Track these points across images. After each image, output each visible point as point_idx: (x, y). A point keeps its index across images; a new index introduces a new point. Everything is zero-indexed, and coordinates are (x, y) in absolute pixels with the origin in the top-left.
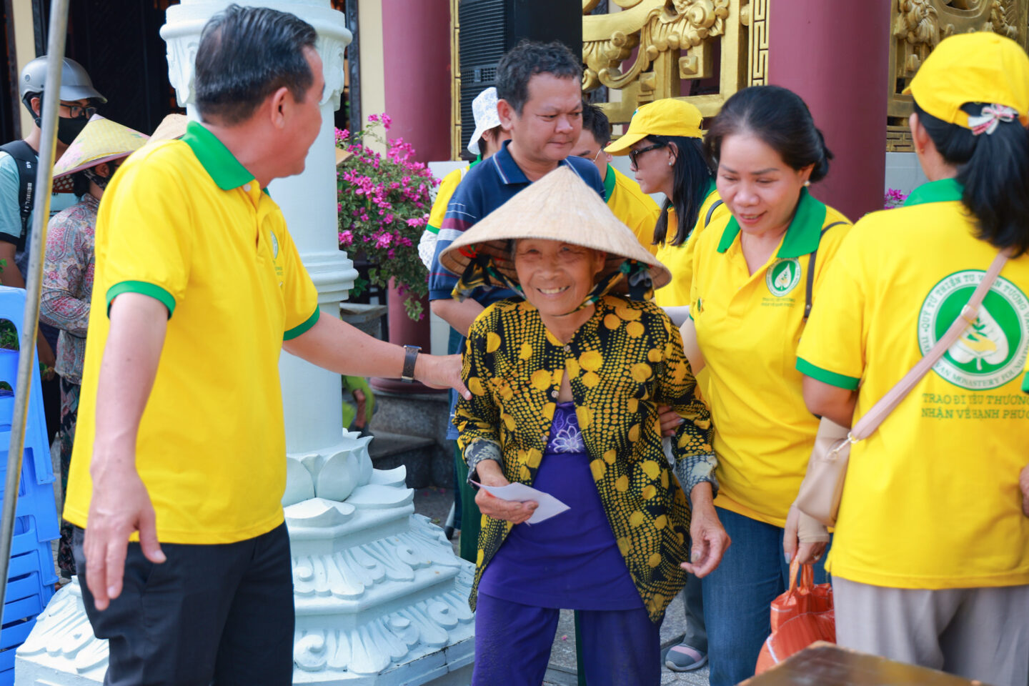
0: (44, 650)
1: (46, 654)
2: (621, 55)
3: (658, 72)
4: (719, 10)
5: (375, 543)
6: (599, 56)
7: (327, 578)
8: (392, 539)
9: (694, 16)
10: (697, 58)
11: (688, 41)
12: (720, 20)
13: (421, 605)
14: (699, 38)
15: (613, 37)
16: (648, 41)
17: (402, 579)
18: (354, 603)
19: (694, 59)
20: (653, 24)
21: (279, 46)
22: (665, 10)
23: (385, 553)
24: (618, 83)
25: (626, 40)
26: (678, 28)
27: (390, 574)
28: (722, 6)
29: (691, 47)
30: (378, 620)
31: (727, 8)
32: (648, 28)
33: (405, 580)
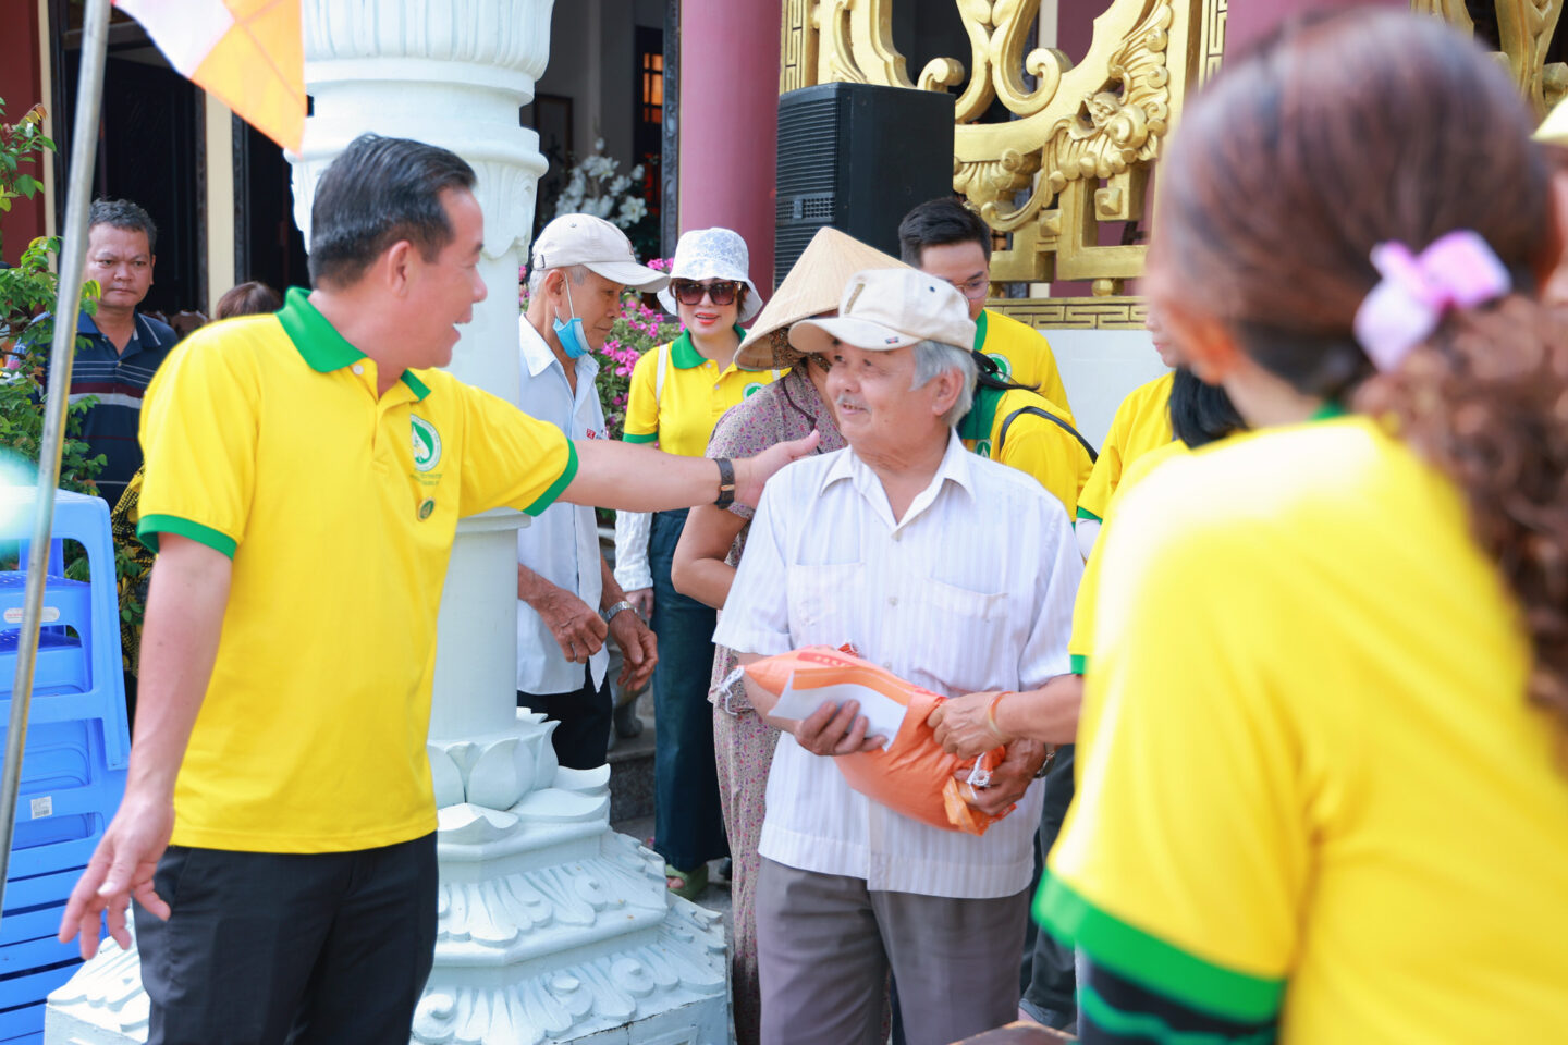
0: (83, 998)
1: (86, 1004)
2: (1013, 183)
3: (1065, 209)
4: (1154, 122)
5: (545, 871)
6: (983, 184)
7: (467, 914)
8: (571, 866)
9: (1116, 131)
10: (1121, 192)
11: (1108, 165)
12: (1154, 138)
13: (602, 962)
14: (1123, 163)
15: (1003, 157)
16: (1052, 165)
17: (575, 922)
18: (499, 953)
19: (1117, 192)
20: (1060, 141)
21: (400, 189)
22: (1078, 120)
23: (557, 885)
24: (1008, 223)
25: (1021, 161)
26: (1095, 147)
27: (559, 915)
28: (1157, 117)
29: (1113, 175)
30: (536, 979)
31: (1165, 121)
32: (1053, 145)
33: (580, 925)
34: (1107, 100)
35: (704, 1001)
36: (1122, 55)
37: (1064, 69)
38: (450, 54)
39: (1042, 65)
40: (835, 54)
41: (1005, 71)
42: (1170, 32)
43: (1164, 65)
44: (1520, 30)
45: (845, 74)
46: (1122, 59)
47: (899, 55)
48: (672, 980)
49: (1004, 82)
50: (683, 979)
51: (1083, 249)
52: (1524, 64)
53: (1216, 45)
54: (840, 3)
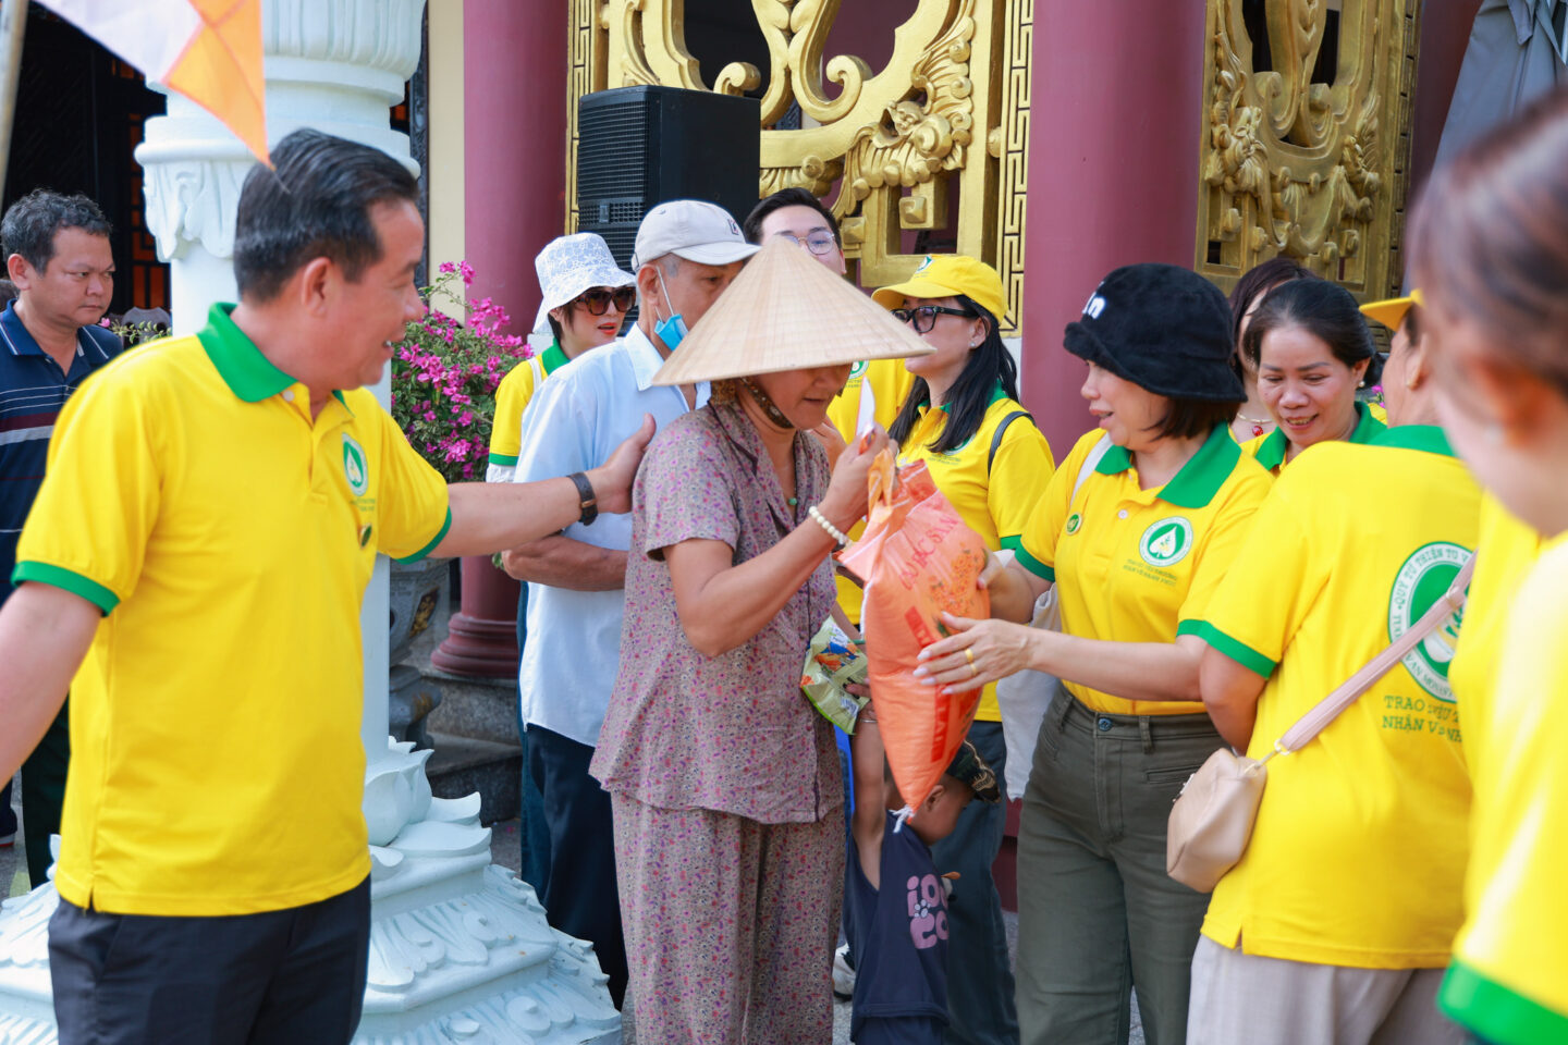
3: (869, 217)
4: (958, 132)
5: (432, 908)
8: (457, 902)
9: (922, 140)
10: (925, 200)
11: (913, 175)
12: (959, 148)
13: (497, 1001)
14: (928, 172)
15: (805, 163)
16: (855, 172)
17: (468, 961)
18: (398, 998)
19: (921, 202)
20: (863, 148)
22: (881, 129)
23: (446, 924)
25: (823, 169)
26: (900, 155)
27: (452, 955)
28: (961, 128)
29: (917, 184)
30: (432, 1023)
31: (969, 131)
32: (856, 154)
33: (474, 964)
34: (910, 109)
35: (601, 1037)
36: (925, 66)
37: (864, 78)
38: (325, 53)
39: (842, 72)
40: (626, 56)
41: (805, 78)
42: (973, 43)
43: (968, 76)
44: (1291, 53)
45: (638, 76)
46: (925, 69)
47: (693, 59)
48: (568, 1017)
49: (804, 88)
50: (579, 1015)
51: (887, 257)
52: (1294, 84)
53: (1019, 58)
54: (631, 4)
